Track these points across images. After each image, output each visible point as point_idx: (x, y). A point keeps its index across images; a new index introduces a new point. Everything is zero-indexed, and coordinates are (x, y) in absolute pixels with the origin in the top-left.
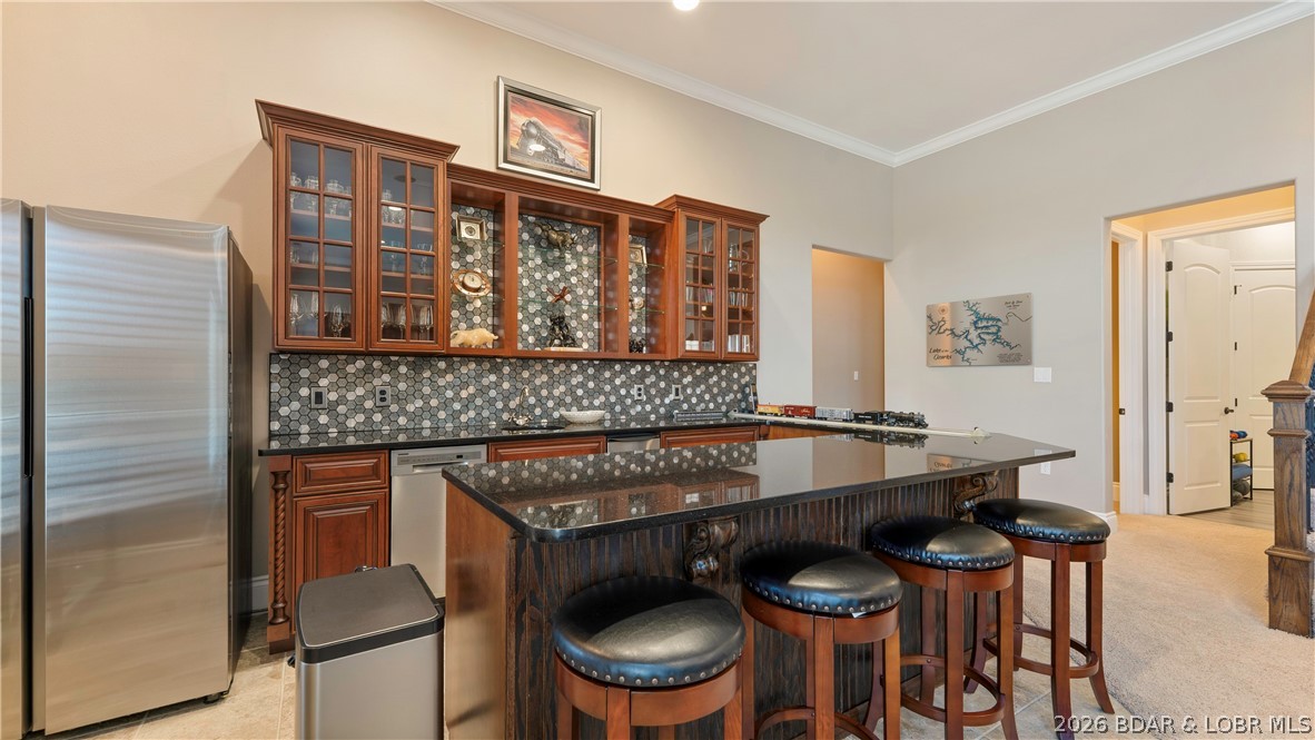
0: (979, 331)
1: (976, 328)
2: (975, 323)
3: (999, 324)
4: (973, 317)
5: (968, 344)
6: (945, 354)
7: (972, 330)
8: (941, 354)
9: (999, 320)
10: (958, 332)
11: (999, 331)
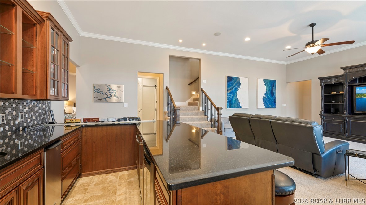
0: (110, 93)
1: (109, 92)
2: (109, 91)
3: (116, 92)
4: (108, 89)
5: (107, 96)
6: (100, 99)
7: (108, 93)
8: (98, 99)
9: (115, 91)
10: (103, 93)
11: (115, 94)
